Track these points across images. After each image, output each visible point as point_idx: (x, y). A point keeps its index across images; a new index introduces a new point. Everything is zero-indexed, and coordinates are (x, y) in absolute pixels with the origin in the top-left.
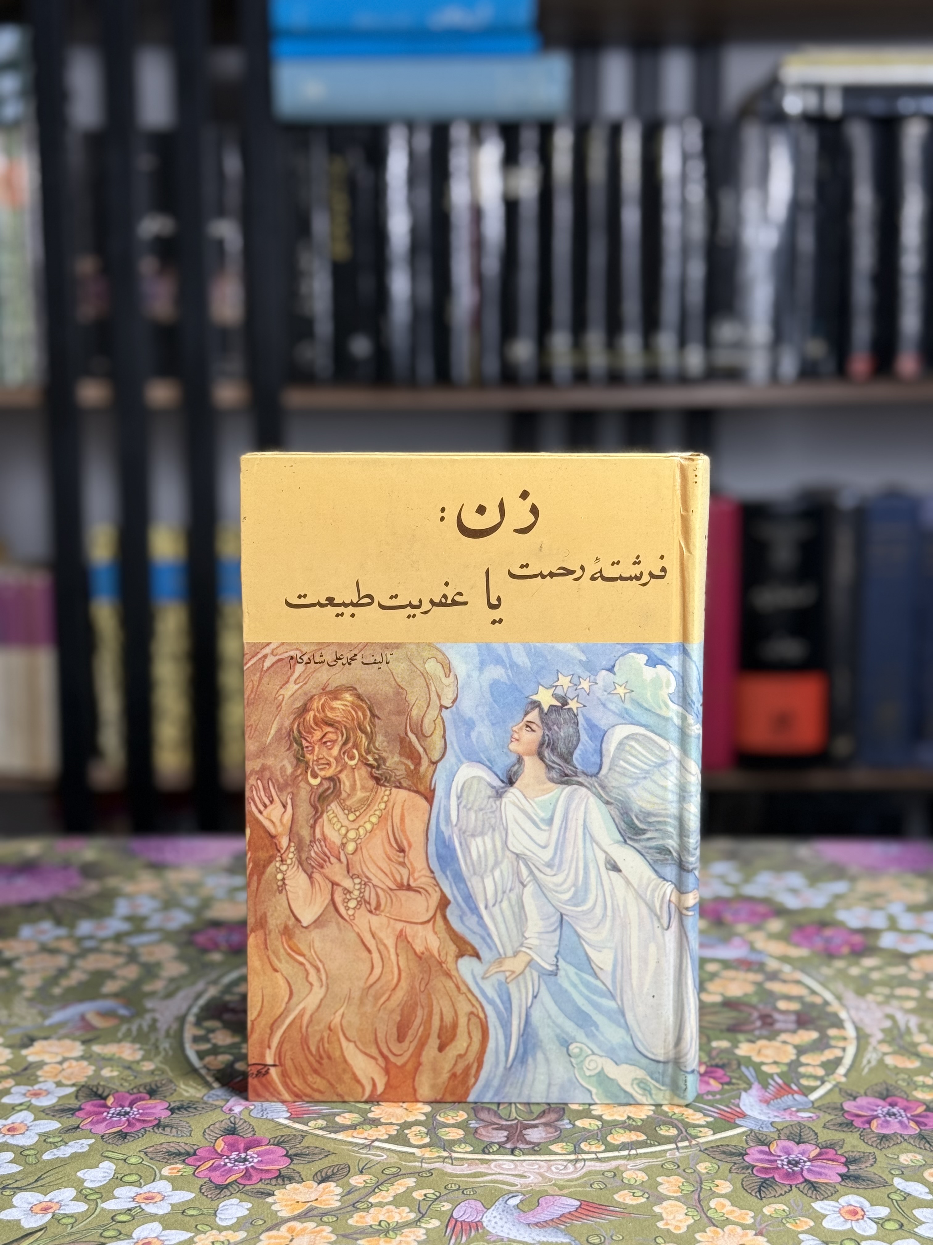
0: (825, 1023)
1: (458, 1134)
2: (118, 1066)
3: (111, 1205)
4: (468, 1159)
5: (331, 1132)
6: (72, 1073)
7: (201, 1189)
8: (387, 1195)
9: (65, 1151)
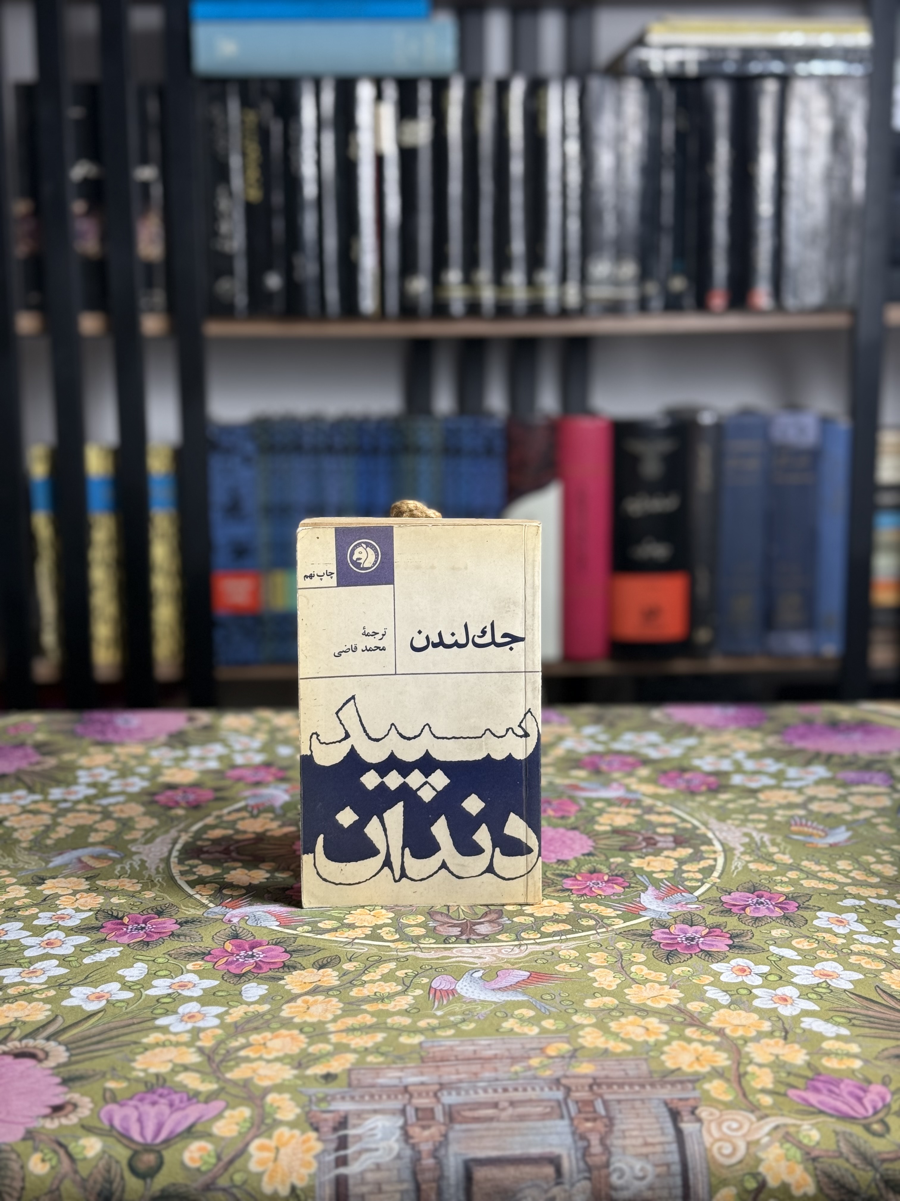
0: (698, 842)
1: (421, 931)
2: (123, 896)
3: (151, 992)
4: (433, 948)
5: (317, 934)
6: (86, 901)
7: (223, 978)
8: (375, 974)
9: (102, 956)
